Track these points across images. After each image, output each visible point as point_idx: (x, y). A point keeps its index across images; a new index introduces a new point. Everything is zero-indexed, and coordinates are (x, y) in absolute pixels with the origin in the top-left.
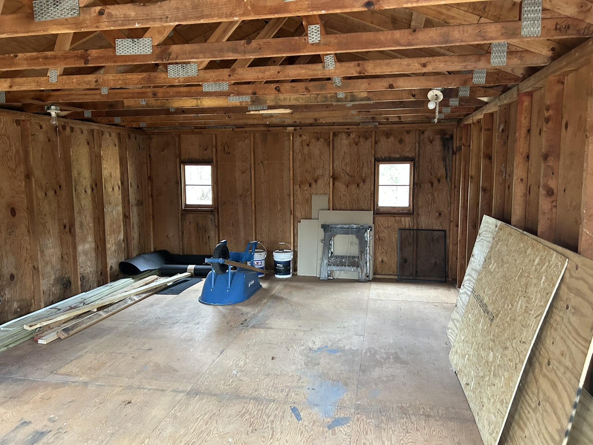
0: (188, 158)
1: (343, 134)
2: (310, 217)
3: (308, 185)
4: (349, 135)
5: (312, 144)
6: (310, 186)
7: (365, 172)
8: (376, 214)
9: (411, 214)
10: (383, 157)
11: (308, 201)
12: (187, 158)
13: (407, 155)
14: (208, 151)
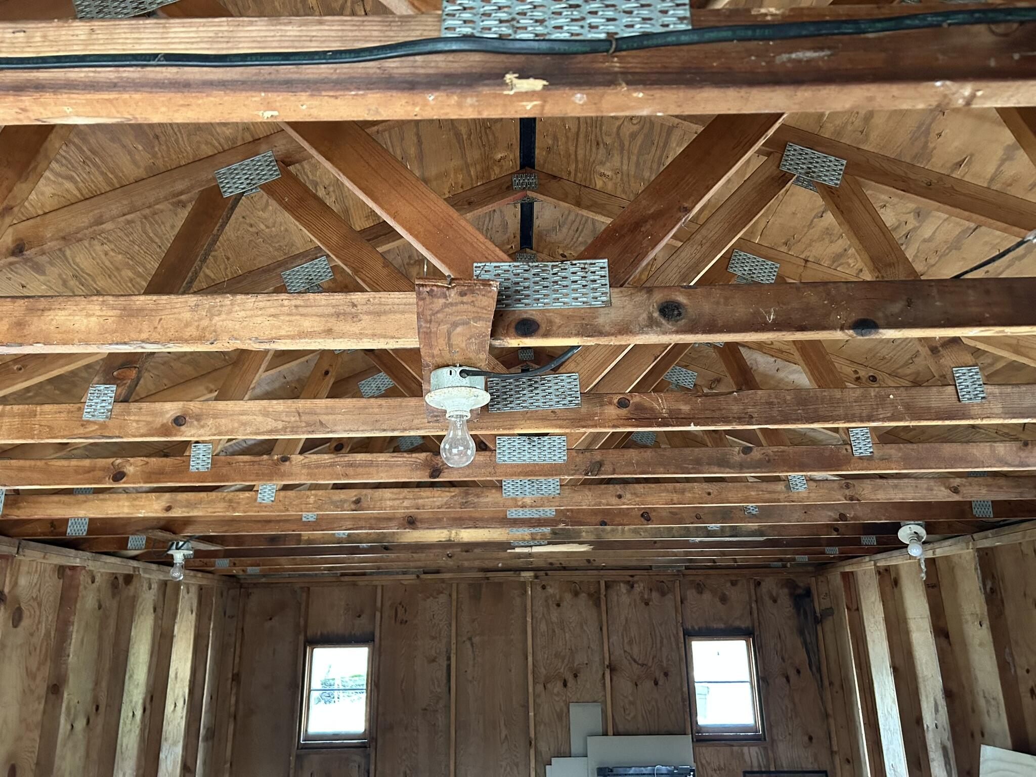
0: (321, 634)
1: (622, 585)
2: (567, 751)
3: (559, 684)
4: (632, 587)
5: (565, 603)
6: (565, 685)
7: (667, 656)
8: (697, 741)
9: (760, 740)
10: (696, 628)
11: (563, 717)
12: (319, 633)
13: (737, 623)
14: (364, 620)
